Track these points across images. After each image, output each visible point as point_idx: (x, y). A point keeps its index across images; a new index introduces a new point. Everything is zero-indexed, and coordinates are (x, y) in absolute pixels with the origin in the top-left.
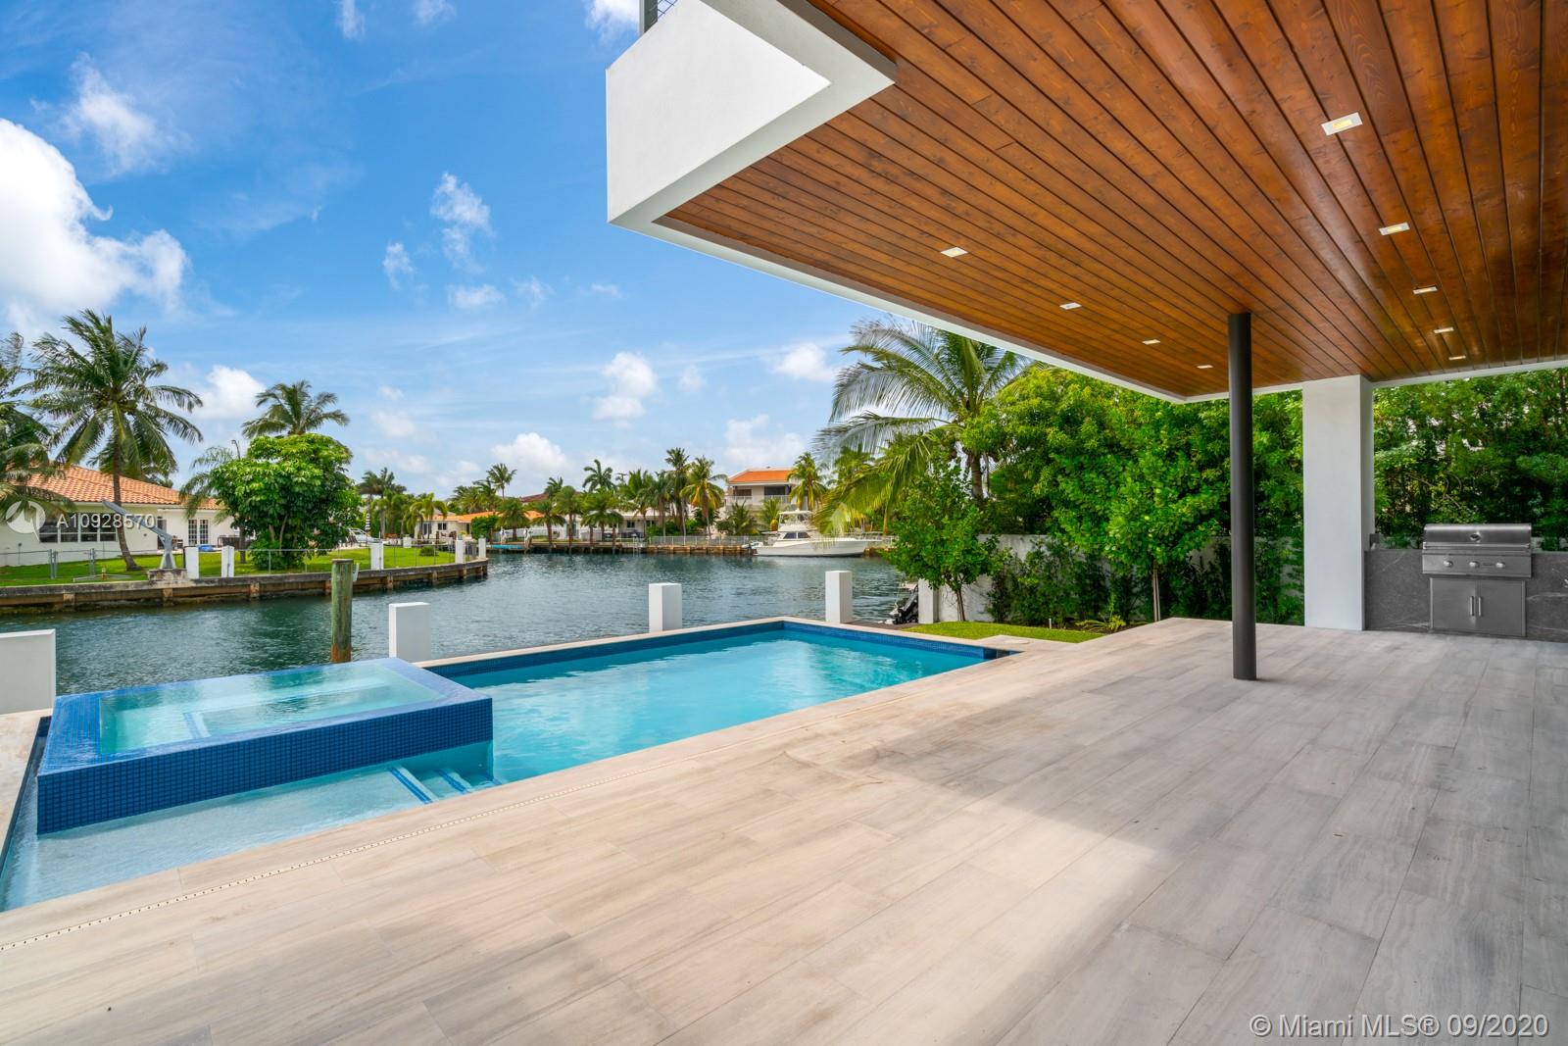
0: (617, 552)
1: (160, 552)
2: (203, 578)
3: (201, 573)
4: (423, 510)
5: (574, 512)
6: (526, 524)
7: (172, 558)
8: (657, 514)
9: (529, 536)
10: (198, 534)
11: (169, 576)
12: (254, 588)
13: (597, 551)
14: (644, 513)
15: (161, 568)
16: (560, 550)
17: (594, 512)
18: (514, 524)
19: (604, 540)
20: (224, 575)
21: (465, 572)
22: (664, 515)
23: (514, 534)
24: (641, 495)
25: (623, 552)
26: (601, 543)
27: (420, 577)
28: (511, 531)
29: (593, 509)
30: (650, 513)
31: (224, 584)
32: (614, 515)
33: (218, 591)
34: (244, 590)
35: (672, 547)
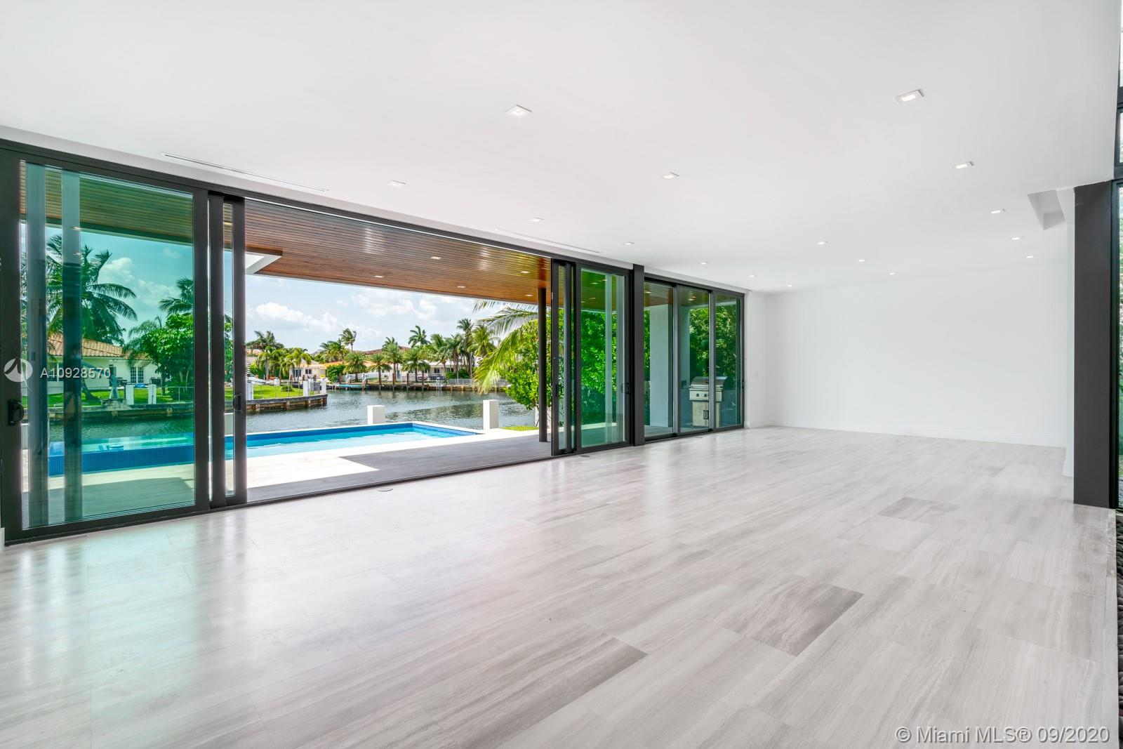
0: (425, 389)
1: (110, 388)
2: (136, 404)
3: (135, 401)
4: (295, 360)
5: (396, 362)
6: (364, 370)
7: (117, 392)
8: (453, 364)
9: (365, 378)
10: (137, 376)
11: (115, 403)
12: (169, 411)
13: (412, 389)
14: (444, 363)
15: (110, 398)
16: (387, 388)
17: (409, 363)
18: (357, 370)
19: (417, 382)
20: (150, 403)
21: (309, 402)
22: (457, 364)
23: (356, 377)
24: (442, 351)
25: (429, 390)
26: (415, 384)
27: (278, 405)
28: (354, 375)
29: (409, 360)
30: (448, 363)
31: (150, 408)
32: (424, 364)
33: (146, 413)
34: (163, 412)
35: (462, 386)
